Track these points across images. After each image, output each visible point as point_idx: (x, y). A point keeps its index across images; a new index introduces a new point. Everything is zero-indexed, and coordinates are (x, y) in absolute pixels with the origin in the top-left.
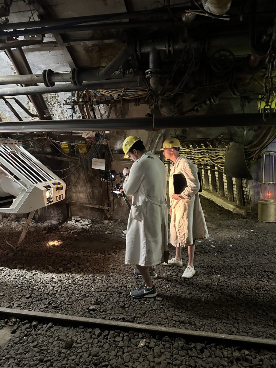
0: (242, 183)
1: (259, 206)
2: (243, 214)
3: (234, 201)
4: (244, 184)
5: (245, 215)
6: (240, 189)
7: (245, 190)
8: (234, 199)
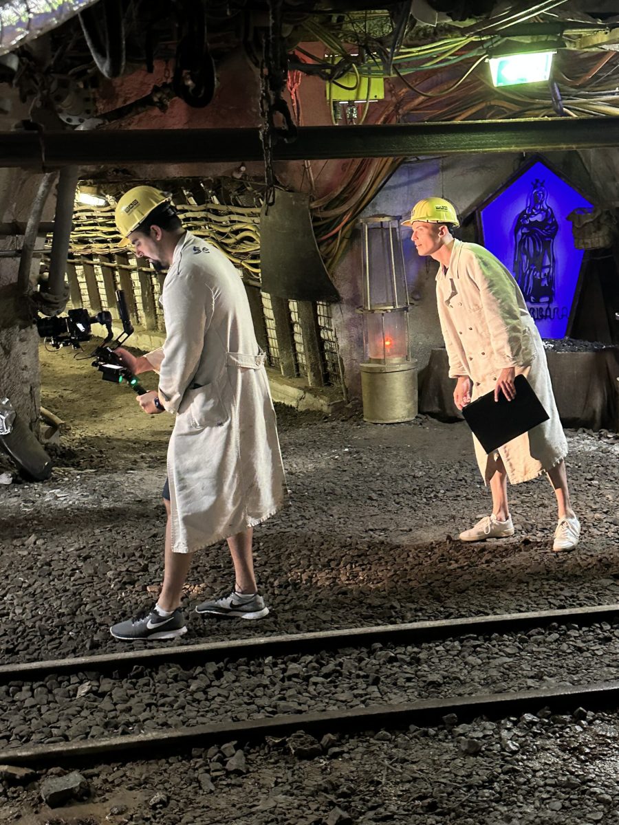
0: (316, 316)
1: (365, 378)
2: (325, 409)
3: (299, 375)
4: (323, 318)
5: (330, 411)
6: (312, 335)
7: (327, 338)
8: (298, 370)
